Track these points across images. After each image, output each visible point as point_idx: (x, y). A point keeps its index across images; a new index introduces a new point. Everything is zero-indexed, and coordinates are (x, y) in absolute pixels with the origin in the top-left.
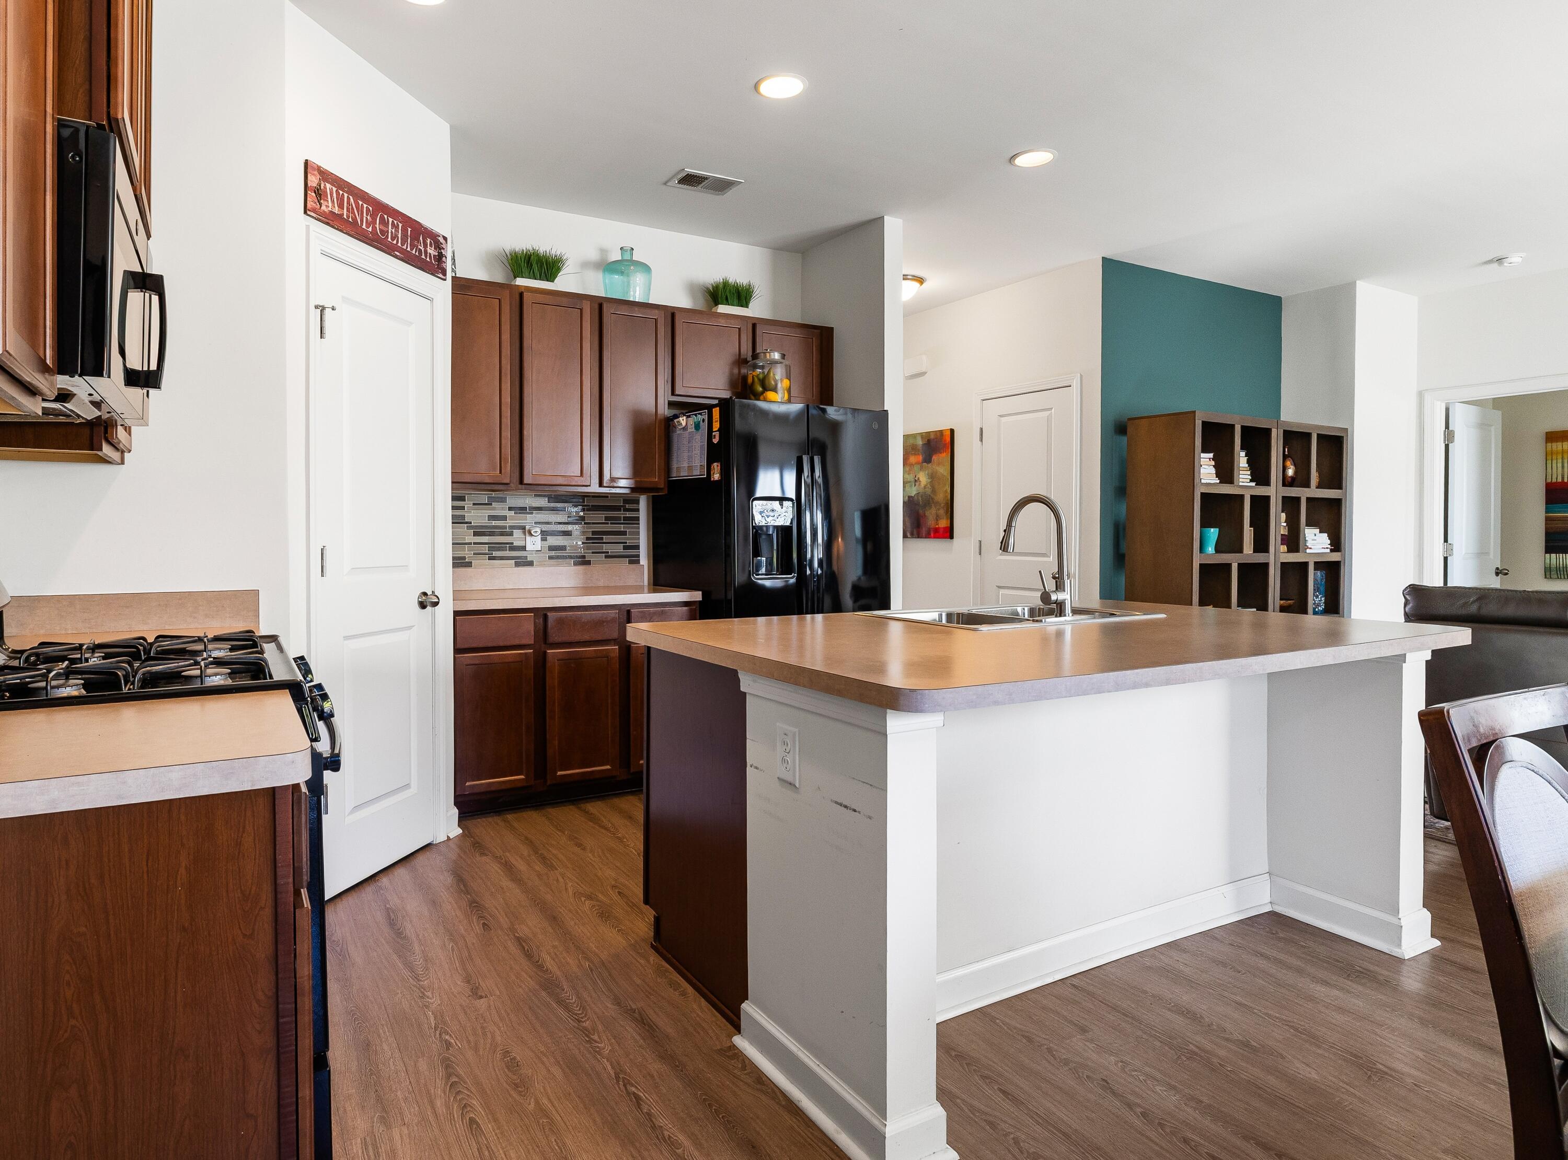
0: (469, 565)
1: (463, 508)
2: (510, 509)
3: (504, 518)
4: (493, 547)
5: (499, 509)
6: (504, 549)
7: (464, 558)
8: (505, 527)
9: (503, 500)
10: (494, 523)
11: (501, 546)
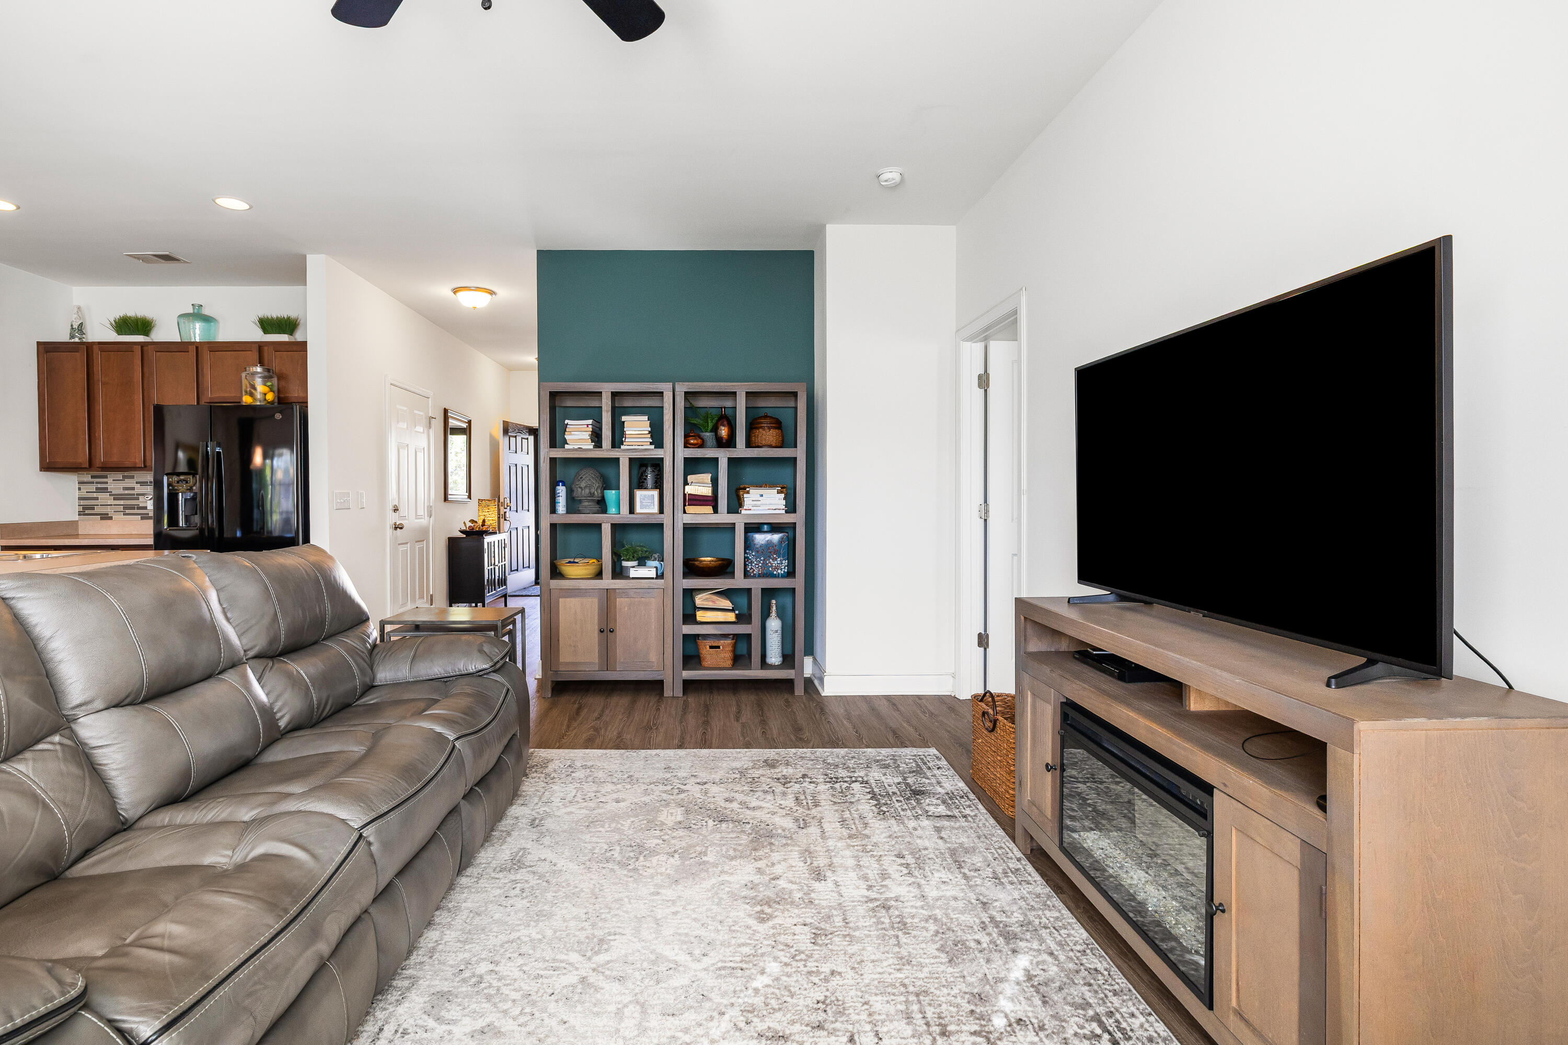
0: (111, 518)
1: (107, 483)
2: (137, 483)
3: (133, 489)
4: (126, 507)
5: (129, 483)
6: (134, 508)
7: (108, 514)
8: (134, 494)
9: (132, 477)
10: (126, 492)
11: (132, 507)
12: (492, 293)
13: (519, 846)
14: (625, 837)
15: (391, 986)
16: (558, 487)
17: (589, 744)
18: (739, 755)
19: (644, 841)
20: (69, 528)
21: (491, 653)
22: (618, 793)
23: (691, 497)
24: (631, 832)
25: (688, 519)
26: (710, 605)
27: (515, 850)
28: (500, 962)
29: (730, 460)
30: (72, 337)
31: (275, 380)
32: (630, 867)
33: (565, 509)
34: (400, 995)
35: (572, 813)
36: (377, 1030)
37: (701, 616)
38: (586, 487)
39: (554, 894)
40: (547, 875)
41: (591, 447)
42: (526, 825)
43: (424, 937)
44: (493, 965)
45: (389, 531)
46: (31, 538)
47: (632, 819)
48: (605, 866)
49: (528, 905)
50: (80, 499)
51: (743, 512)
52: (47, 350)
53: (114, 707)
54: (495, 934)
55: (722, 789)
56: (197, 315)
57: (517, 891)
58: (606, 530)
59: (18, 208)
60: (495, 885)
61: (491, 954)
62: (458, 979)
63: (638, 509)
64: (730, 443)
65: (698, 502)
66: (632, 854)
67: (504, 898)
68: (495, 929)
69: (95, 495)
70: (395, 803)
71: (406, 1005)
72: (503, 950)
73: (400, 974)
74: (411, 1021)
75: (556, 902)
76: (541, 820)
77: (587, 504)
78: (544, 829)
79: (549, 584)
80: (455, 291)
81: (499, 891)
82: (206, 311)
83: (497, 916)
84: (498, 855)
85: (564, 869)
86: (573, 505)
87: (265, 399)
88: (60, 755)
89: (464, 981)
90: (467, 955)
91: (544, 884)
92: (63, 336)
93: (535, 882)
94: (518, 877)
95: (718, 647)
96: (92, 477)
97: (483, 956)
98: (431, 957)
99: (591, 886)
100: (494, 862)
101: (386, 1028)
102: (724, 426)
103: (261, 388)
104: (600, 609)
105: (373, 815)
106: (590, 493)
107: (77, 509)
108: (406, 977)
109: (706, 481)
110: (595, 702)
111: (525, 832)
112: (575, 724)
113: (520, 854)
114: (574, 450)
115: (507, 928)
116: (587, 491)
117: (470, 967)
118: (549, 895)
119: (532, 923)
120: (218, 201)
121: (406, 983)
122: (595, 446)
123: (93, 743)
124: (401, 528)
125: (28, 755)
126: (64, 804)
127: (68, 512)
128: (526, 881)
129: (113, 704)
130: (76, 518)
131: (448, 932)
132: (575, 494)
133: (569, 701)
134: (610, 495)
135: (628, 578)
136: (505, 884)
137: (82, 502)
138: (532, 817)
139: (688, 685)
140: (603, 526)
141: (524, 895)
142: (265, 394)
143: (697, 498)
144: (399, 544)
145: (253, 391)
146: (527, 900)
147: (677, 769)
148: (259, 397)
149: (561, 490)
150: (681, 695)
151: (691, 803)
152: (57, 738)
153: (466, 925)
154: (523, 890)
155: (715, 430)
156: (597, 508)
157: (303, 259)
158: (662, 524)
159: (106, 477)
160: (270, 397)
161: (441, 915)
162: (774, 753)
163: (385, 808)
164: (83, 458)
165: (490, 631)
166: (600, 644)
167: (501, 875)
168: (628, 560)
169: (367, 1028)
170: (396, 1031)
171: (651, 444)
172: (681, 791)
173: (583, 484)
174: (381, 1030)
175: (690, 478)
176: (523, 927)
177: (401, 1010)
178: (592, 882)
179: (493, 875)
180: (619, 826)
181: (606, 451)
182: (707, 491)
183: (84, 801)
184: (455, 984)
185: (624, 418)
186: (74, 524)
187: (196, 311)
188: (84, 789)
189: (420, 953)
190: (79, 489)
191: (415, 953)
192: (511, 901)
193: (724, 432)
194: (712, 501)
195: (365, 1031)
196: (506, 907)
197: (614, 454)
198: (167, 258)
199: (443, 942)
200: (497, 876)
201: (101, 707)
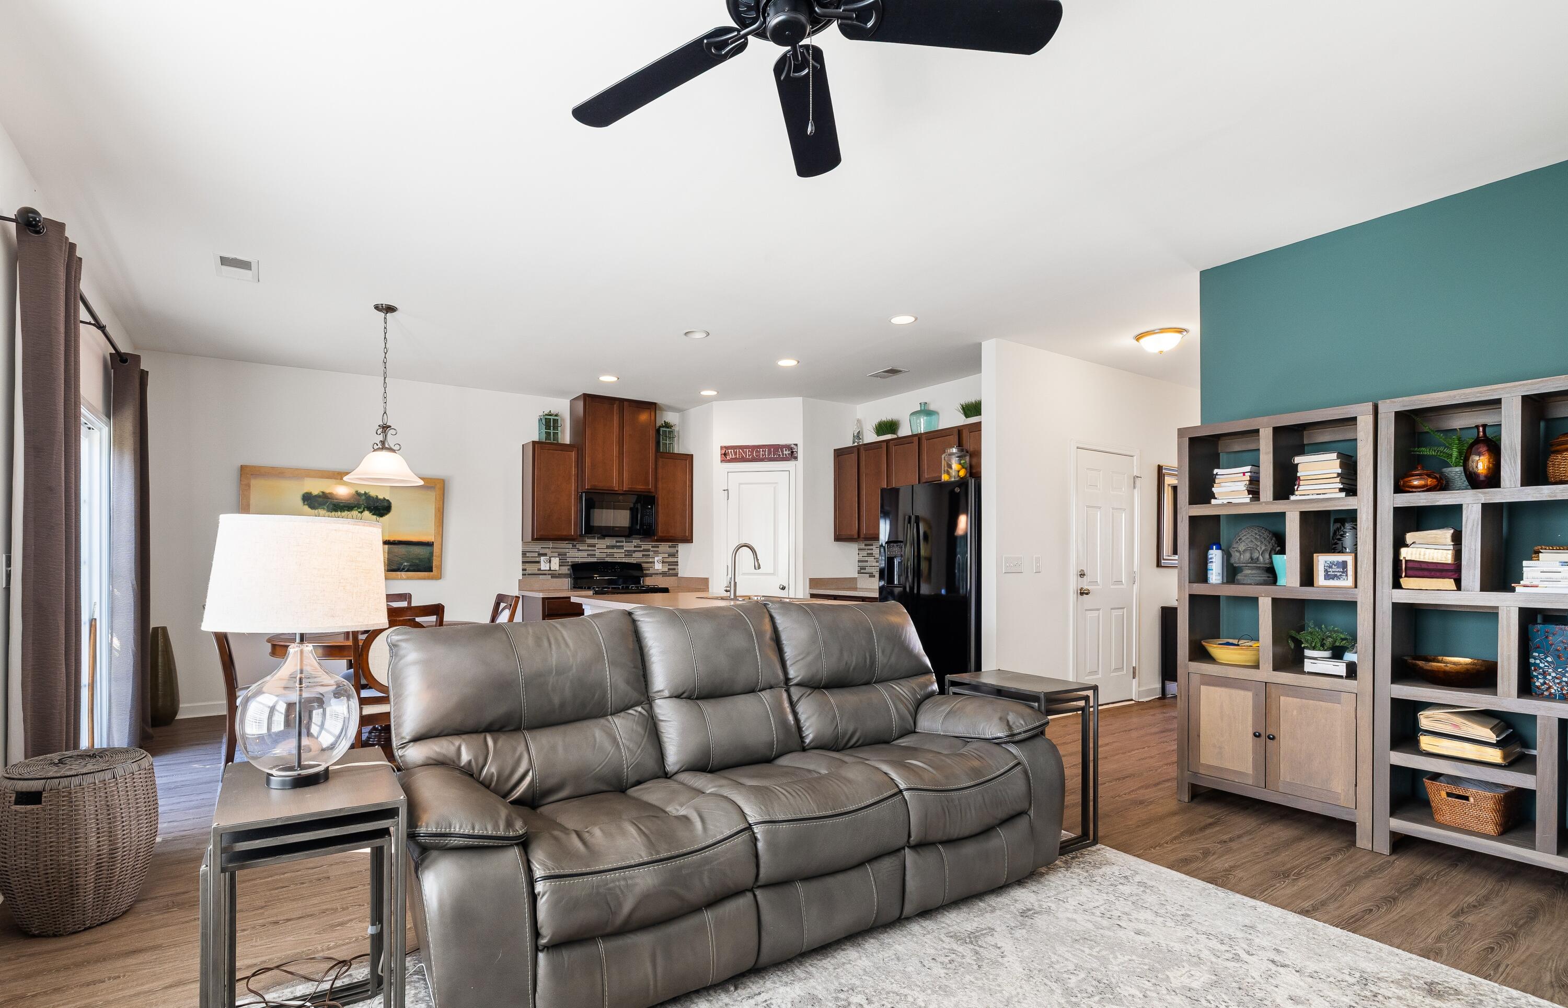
12: (1180, 331)
13: (990, 925)
14: (1104, 970)
15: (792, 971)
16: (1211, 552)
17: (1180, 865)
18: (1390, 958)
19: (1120, 985)
20: (850, 582)
21: (1014, 723)
22: (1150, 926)
23: (1410, 565)
24: (1116, 968)
25: (1401, 596)
26: (1448, 730)
27: (983, 926)
28: (873, 1003)
29: (1487, 509)
30: (854, 443)
31: (968, 458)
32: (1073, 999)
33: (1220, 578)
34: (792, 980)
35: (1075, 921)
36: (757, 992)
37: (1426, 742)
38: (1245, 551)
39: (973, 980)
40: (986, 961)
41: (1248, 500)
42: (1018, 910)
43: (845, 952)
44: (867, 1001)
45: (1072, 596)
46: (828, 589)
47: (1134, 957)
48: (1049, 983)
49: (942, 975)
50: (859, 561)
51: (1519, 589)
52: (839, 454)
53: (675, 697)
54: (893, 981)
55: (1302, 984)
56: (925, 411)
57: (946, 960)
58: (1265, 606)
59: (798, 362)
60: (935, 945)
61: (874, 994)
62: (834, 995)
63: (1320, 579)
64: (1493, 480)
65: (1426, 573)
66: (1090, 989)
67: (930, 959)
68: (897, 977)
69: (866, 559)
70: (794, 817)
71: (788, 989)
72: (885, 996)
73: (807, 967)
74: (779, 1001)
75: (968, 986)
76: (1035, 913)
77: (1249, 572)
78: (1029, 921)
79: (1187, 667)
80: (1138, 338)
81: (933, 951)
82: (932, 407)
83: (910, 969)
84: (965, 923)
85: (1007, 965)
86: (1232, 573)
87: (959, 476)
88: (636, 718)
89: (837, 999)
90: (858, 983)
91: (976, 967)
92: (848, 442)
93: (969, 961)
94: (960, 949)
95: (1467, 798)
96: (866, 545)
97: (867, 991)
98: (835, 969)
99: (1014, 993)
100: (956, 927)
101: (762, 994)
102: (1479, 454)
103: (955, 466)
104: (1255, 707)
105: (767, 818)
106: (1252, 558)
107: (857, 569)
108: (807, 972)
109: (1442, 541)
110: (1242, 823)
111: (1009, 916)
112: (1187, 839)
113: (985, 932)
114: (1223, 505)
115: (906, 982)
116: (1248, 555)
117: (850, 992)
118: (968, 978)
119: (929, 992)
120: (893, 321)
121: (803, 975)
122: (1252, 500)
123: (661, 718)
124: (1087, 594)
125: (622, 714)
126: (628, 748)
127: (850, 571)
128: (963, 956)
129: (674, 695)
130: (856, 575)
131: (864, 959)
132: (1232, 561)
133: (1205, 813)
134: (1278, 560)
135: (1303, 673)
136: (944, 948)
137: (861, 564)
138: (1030, 906)
139: (1400, 843)
140: (1261, 600)
141: (949, 966)
142: (959, 471)
143: (1424, 566)
144: (1086, 610)
145: (949, 470)
146: (945, 971)
147: (1263, 934)
148: (954, 474)
149: (1215, 556)
150: (1386, 851)
151: (1233, 977)
152: (639, 709)
153: (882, 961)
154: (951, 962)
155: (1465, 460)
156: (1264, 576)
157: (979, 347)
158: (1355, 603)
159: (872, 545)
160: (962, 473)
161: (873, 944)
162: (1467, 981)
163: (781, 817)
164: (855, 532)
165: (1035, 702)
166: (1255, 752)
167: (947, 940)
168: (1314, 648)
169: (754, 987)
170: (766, 1001)
171: (1341, 490)
172: (1237, 958)
173: (1242, 547)
174: (760, 994)
175: (1410, 537)
176: (919, 989)
177: (782, 990)
178: (1019, 990)
179: (942, 936)
180: (1111, 956)
181: (1267, 504)
182: (1445, 556)
183: (639, 750)
184: (829, 997)
185: (1297, 460)
186: (854, 580)
187: (923, 408)
188: (641, 743)
189: (832, 961)
190: (858, 554)
191: (829, 959)
192: (933, 964)
193: (1481, 464)
194: (1453, 571)
195: (751, 988)
196: (924, 966)
197: (1279, 507)
198: (893, 372)
199: (854, 963)
200: (944, 939)
201: (667, 695)
